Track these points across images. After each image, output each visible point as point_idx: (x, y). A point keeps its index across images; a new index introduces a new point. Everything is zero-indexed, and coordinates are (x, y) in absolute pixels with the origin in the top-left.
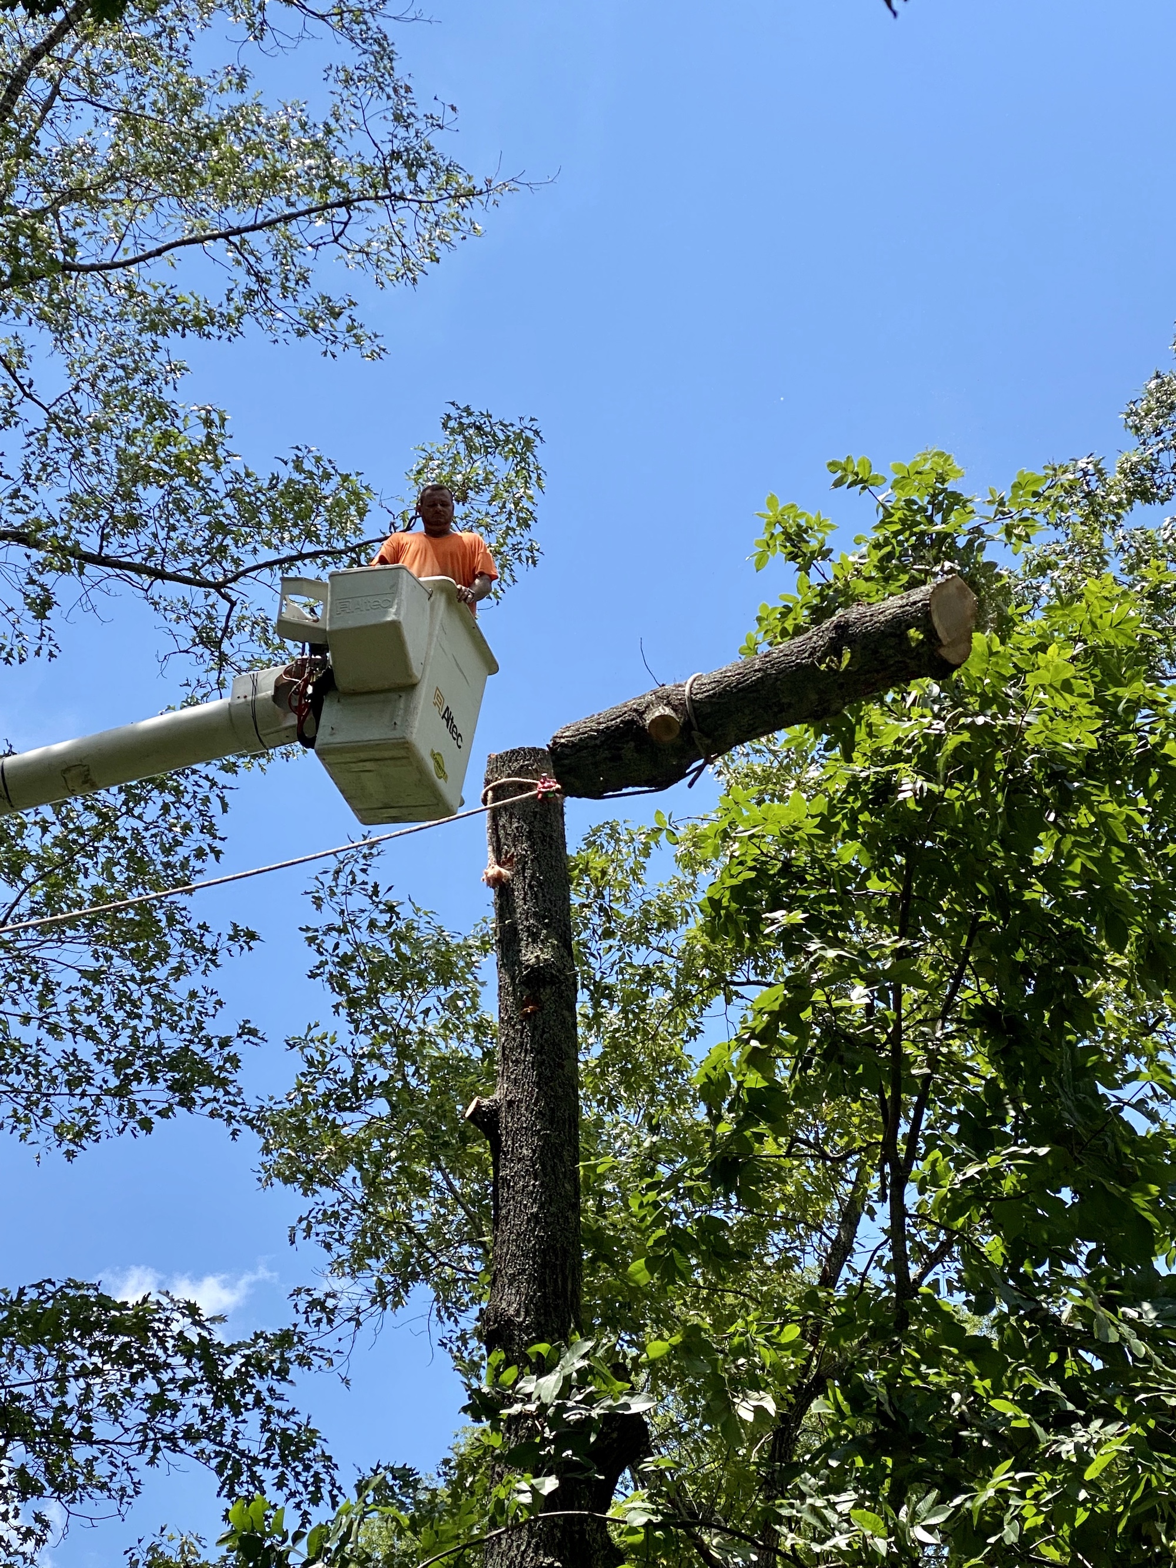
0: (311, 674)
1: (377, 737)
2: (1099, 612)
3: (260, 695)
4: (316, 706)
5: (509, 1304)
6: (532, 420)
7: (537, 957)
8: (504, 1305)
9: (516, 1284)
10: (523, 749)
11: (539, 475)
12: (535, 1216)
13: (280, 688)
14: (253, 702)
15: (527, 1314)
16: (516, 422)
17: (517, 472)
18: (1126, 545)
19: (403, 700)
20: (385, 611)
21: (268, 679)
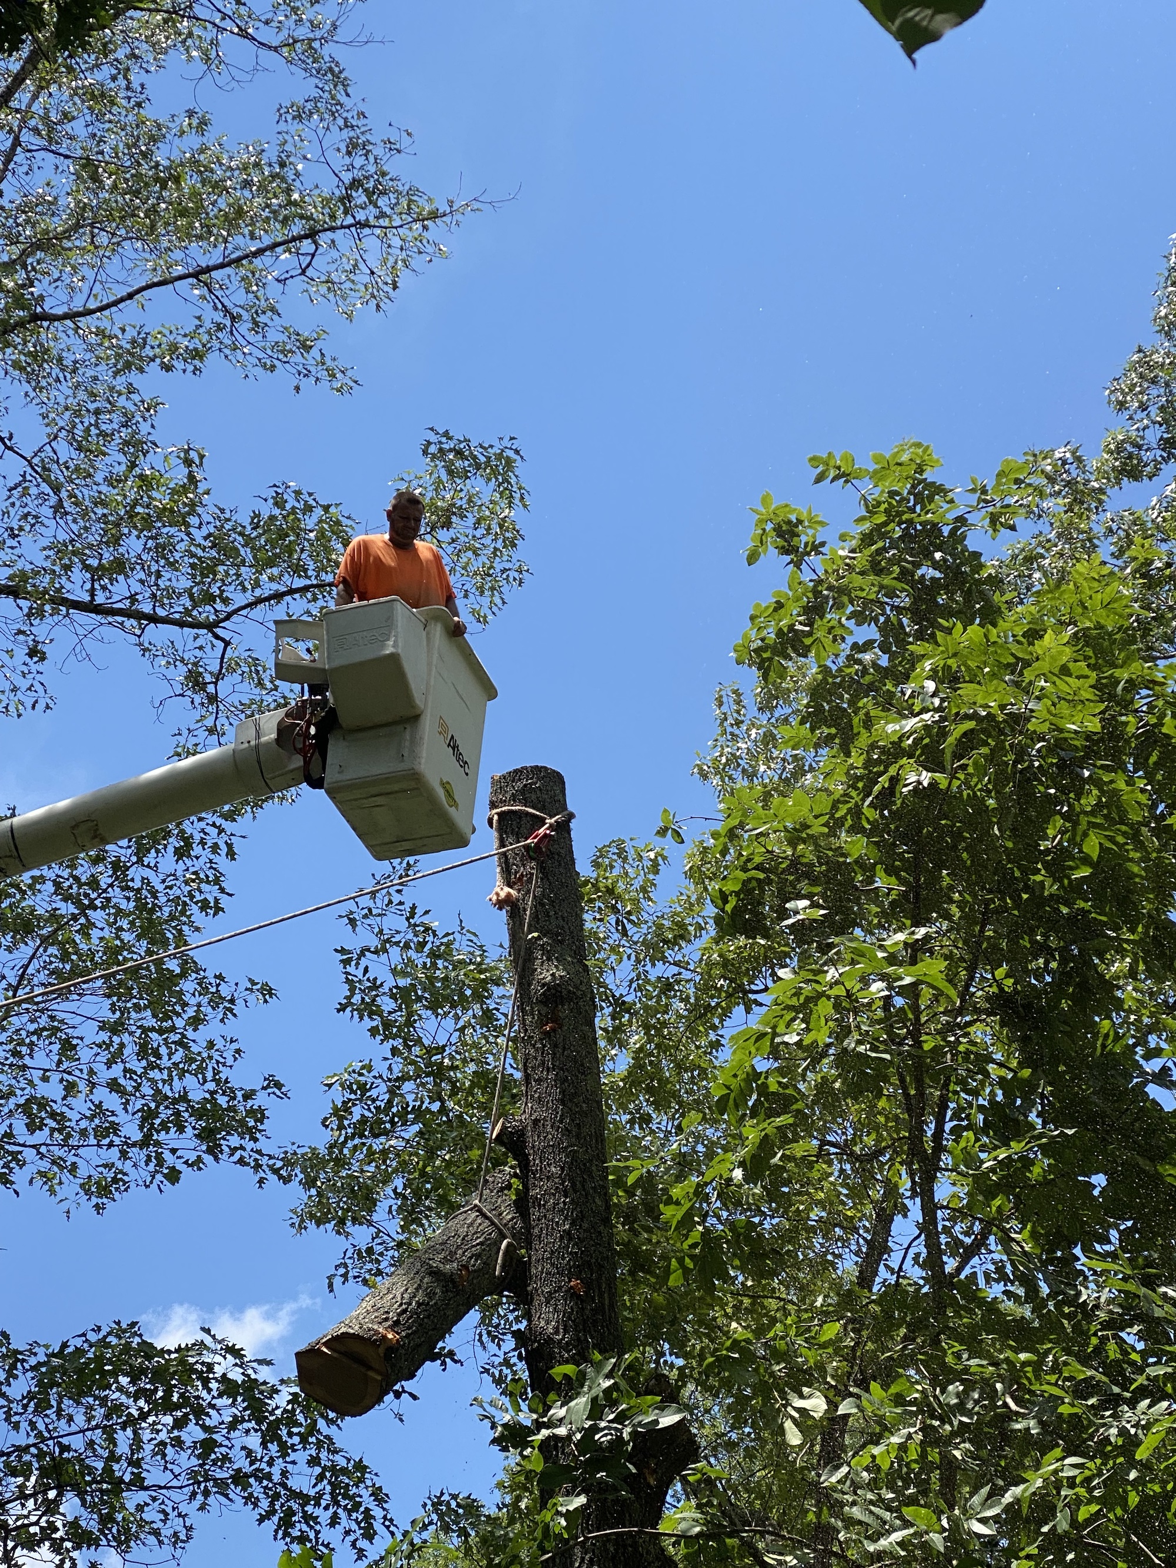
0: (312, 714)
1: (384, 770)
2: (1089, 593)
3: (263, 739)
4: (321, 746)
5: (548, 1322)
6: (512, 439)
7: (553, 975)
8: (543, 1323)
9: (552, 1302)
10: (526, 768)
11: (522, 495)
12: (568, 1233)
13: (283, 730)
14: (257, 746)
15: (566, 1331)
16: (496, 443)
17: (501, 493)
18: (1114, 527)
19: (408, 731)
20: (383, 646)
21: (270, 723)
